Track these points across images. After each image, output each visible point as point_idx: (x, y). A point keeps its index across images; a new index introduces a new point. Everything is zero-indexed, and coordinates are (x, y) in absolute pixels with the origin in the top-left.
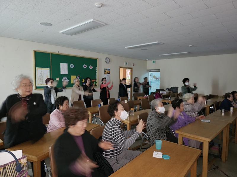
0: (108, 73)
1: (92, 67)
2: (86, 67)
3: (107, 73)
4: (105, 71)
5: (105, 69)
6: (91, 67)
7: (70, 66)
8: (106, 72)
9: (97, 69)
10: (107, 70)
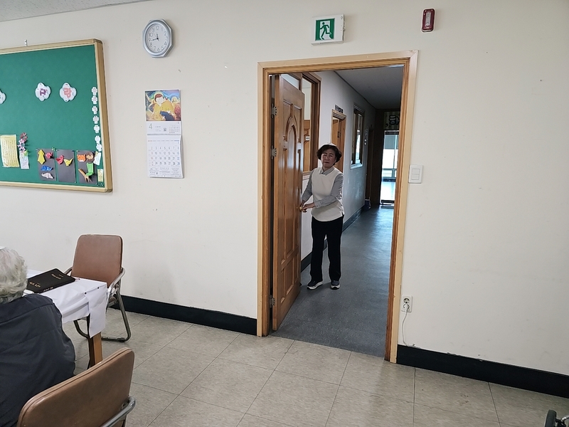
0: (168, 118)
1: (74, 91)
2: (47, 96)
3: (163, 114)
4: (148, 103)
5: (150, 93)
6: (67, 93)
8: (157, 111)
9: (97, 96)
10: (160, 100)
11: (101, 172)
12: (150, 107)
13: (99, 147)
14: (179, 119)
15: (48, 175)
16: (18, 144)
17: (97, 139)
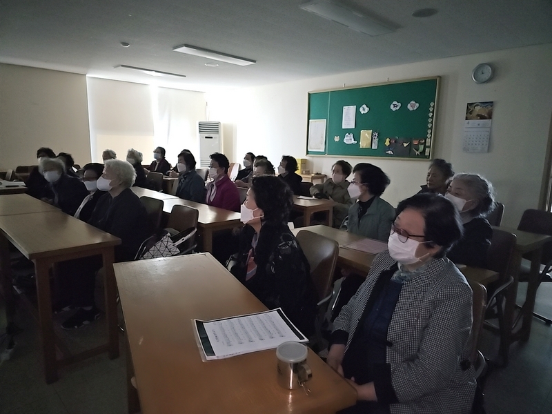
0: (482, 117)
1: (417, 105)
2: (398, 108)
3: (478, 115)
4: (468, 109)
5: (470, 104)
6: (413, 106)
7: (361, 109)
8: (474, 114)
9: (434, 107)
10: (478, 108)
11: (427, 150)
12: (469, 112)
13: (429, 136)
14: (490, 117)
15: (389, 152)
16: (372, 135)
17: (429, 131)
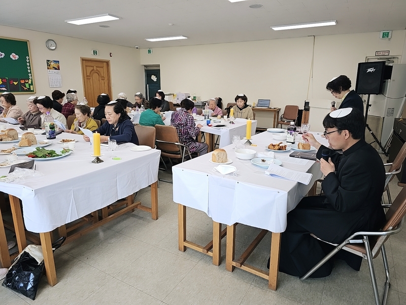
0: (56, 69)
2: (2, 57)
3: (53, 67)
5: (48, 61)
8: (51, 67)
9: (29, 59)
10: (52, 63)
11: (31, 87)
12: (49, 65)
13: (30, 78)
14: (59, 69)
15: (4, 89)
17: (30, 75)
